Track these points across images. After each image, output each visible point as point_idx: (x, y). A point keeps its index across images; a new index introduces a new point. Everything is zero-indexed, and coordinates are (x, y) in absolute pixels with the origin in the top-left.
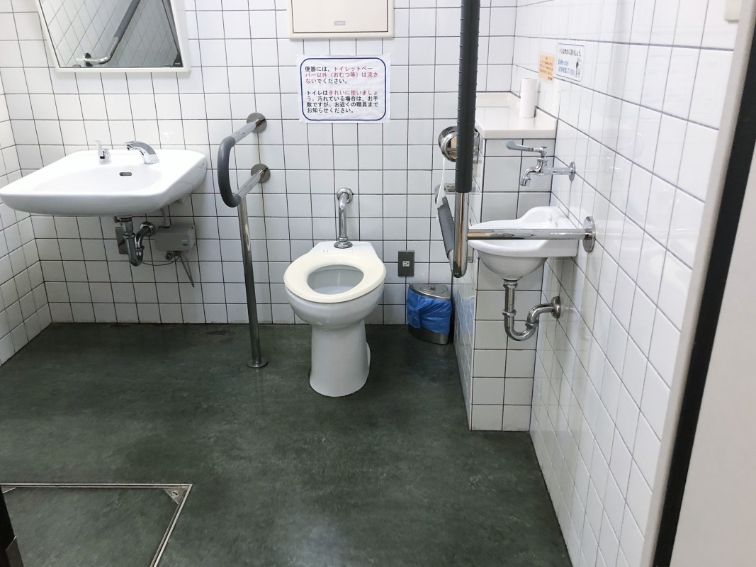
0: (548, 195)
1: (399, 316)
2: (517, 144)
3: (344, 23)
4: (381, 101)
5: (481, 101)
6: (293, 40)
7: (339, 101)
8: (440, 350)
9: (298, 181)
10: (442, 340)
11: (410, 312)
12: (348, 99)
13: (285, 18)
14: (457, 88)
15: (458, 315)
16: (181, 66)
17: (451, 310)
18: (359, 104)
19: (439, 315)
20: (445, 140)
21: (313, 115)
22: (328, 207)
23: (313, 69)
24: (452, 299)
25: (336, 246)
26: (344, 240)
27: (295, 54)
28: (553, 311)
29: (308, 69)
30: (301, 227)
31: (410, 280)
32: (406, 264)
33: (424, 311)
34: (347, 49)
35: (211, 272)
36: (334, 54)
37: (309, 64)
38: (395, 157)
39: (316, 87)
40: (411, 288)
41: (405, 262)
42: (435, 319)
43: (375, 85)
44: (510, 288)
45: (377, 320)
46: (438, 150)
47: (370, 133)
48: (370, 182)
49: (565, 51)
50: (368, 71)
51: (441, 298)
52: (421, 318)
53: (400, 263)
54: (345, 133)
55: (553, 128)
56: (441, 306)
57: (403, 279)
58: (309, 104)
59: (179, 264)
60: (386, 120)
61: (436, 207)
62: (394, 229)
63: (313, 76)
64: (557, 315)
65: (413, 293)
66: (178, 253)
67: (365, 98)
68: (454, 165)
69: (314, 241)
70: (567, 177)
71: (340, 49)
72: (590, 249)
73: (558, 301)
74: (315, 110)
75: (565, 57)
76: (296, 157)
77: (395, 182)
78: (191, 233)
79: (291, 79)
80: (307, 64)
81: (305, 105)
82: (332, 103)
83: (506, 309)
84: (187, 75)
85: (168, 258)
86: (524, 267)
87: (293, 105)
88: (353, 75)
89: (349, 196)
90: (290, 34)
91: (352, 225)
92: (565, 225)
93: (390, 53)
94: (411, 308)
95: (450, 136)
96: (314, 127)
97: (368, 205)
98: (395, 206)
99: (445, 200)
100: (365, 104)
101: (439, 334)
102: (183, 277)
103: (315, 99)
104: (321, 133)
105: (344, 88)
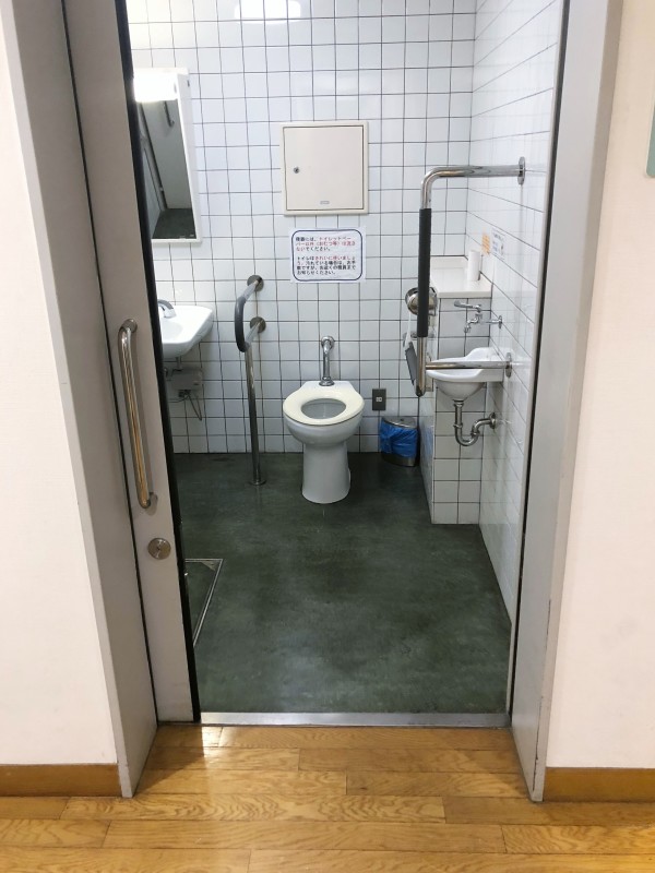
0: (487, 340)
1: (373, 445)
2: (462, 302)
3: (328, 202)
4: (358, 265)
5: (435, 264)
6: (287, 216)
7: (324, 265)
8: (408, 472)
9: (289, 331)
10: (410, 462)
11: (382, 440)
12: (331, 263)
13: (280, 199)
14: (417, 253)
15: (423, 441)
16: (195, 237)
17: (417, 438)
18: (340, 267)
19: (406, 441)
20: (410, 298)
21: (302, 277)
22: (313, 352)
23: (303, 239)
24: (418, 429)
25: (320, 384)
26: (328, 379)
27: (289, 228)
28: (490, 423)
29: (298, 239)
30: (291, 369)
31: (382, 413)
32: (379, 399)
33: (395, 439)
34: (331, 223)
35: (214, 407)
36: (319, 227)
37: (299, 235)
38: (370, 310)
39: (305, 254)
40: (384, 420)
41: (378, 399)
42: (404, 444)
43: (354, 252)
44: (458, 406)
45: (355, 449)
46: (405, 306)
47: (350, 291)
48: (348, 331)
49: (496, 236)
50: (346, 241)
51: (408, 427)
52: (392, 445)
53: (374, 399)
54: (329, 291)
55: (489, 290)
56: (408, 433)
57: (376, 413)
58: (299, 268)
59: (188, 402)
60: (362, 280)
61: (404, 350)
62: (369, 370)
63: (302, 245)
64: (493, 426)
65: (385, 424)
66: (187, 392)
67: (345, 262)
68: (416, 317)
69: (301, 382)
70: (497, 326)
71: (323, 223)
72: (509, 375)
73: (494, 416)
74: (303, 272)
75: (496, 240)
76: (288, 311)
77: (369, 331)
78: (200, 374)
79: (284, 247)
80: (298, 235)
81: (296, 268)
82: (317, 267)
83: (456, 422)
84: (199, 244)
85: (180, 396)
86: (468, 390)
87: (285, 269)
88: (335, 243)
89: (331, 343)
90: (284, 211)
91: (334, 367)
92: (495, 359)
93: (365, 226)
94: (383, 436)
95: (414, 296)
96: (303, 286)
97: (346, 350)
98: (370, 351)
99: (411, 344)
100: (344, 267)
101: (407, 458)
102: (190, 412)
103: (304, 263)
104: (308, 291)
105: (328, 255)
